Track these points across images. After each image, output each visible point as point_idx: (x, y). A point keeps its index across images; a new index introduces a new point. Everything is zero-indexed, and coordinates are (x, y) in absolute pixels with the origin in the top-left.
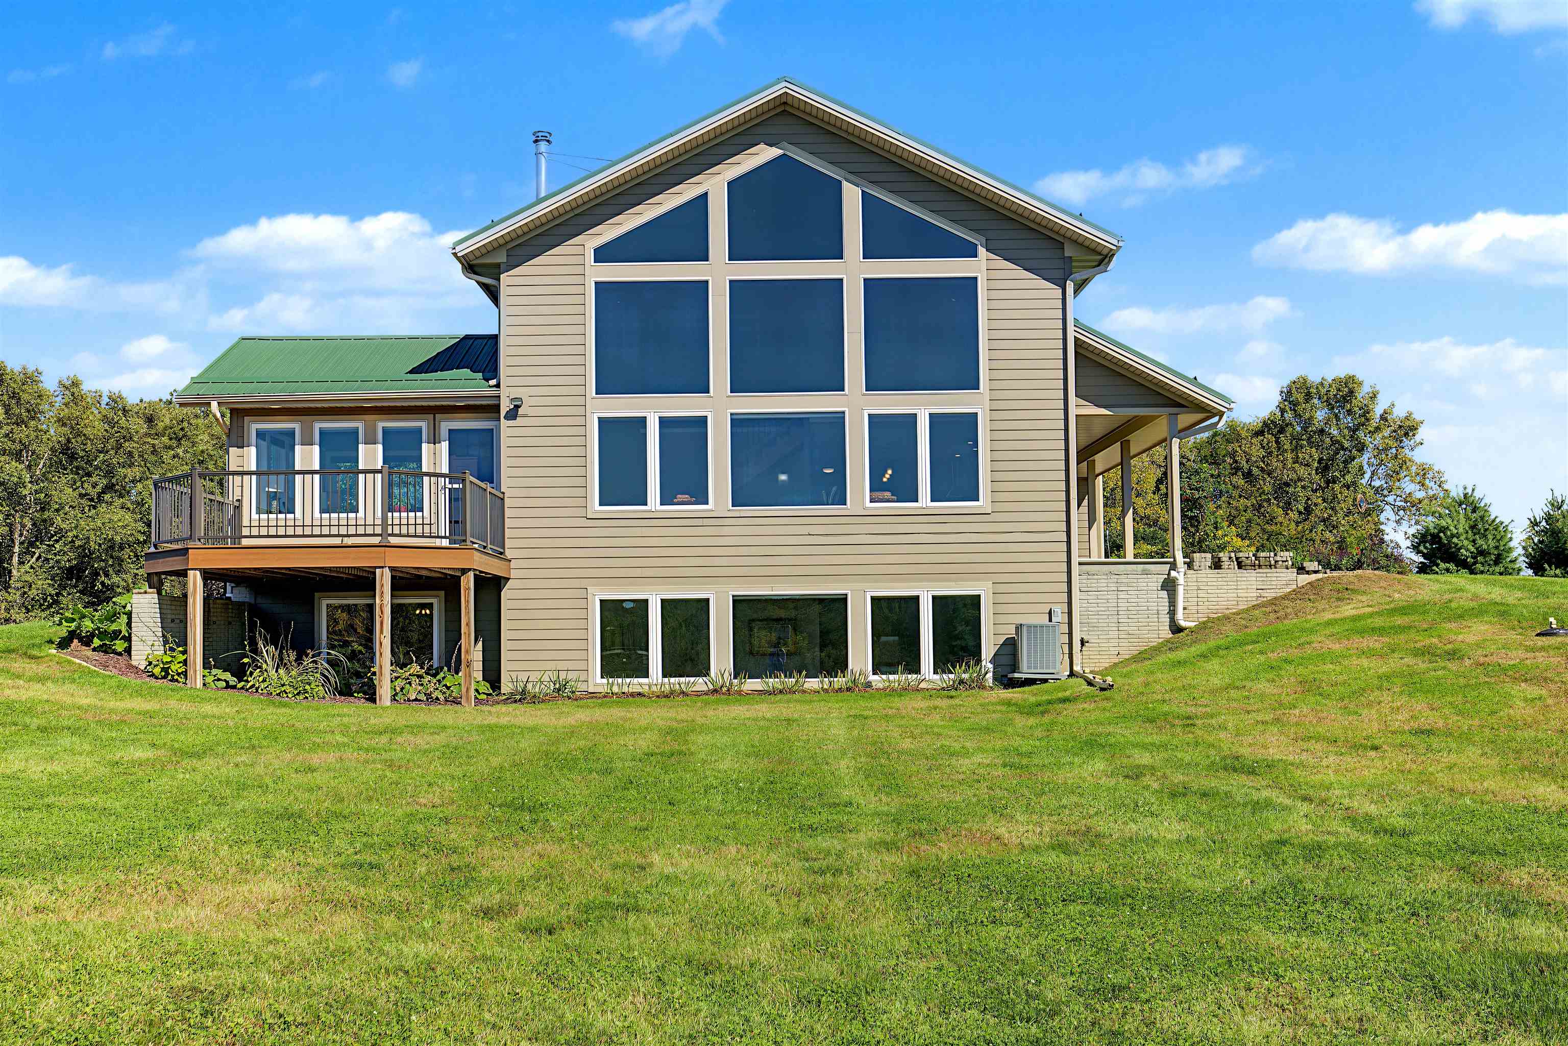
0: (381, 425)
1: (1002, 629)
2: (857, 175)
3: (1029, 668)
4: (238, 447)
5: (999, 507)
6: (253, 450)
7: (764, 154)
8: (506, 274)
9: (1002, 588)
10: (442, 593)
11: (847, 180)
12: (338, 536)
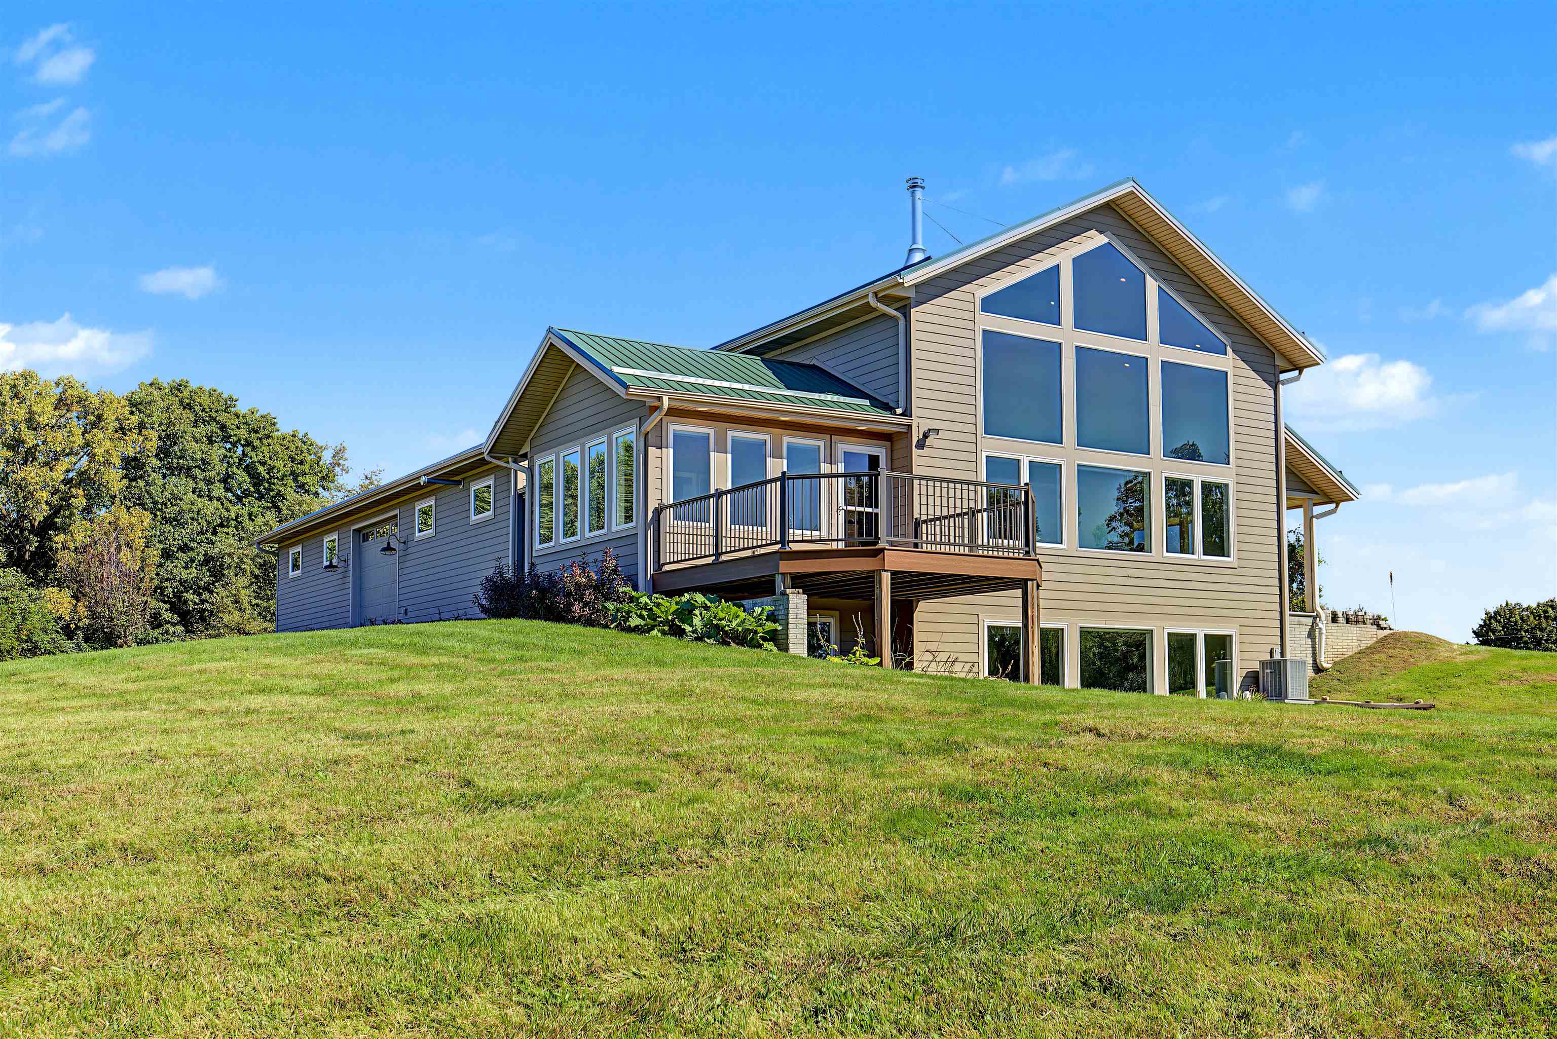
0: (786, 440)
1: (1247, 664)
2: (1157, 272)
3: (1293, 695)
4: (657, 448)
5: (1244, 563)
6: (671, 451)
7: (1094, 240)
8: (916, 309)
9: (1246, 630)
10: (837, 613)
11: (1150, 275)
12: (748, 548)
